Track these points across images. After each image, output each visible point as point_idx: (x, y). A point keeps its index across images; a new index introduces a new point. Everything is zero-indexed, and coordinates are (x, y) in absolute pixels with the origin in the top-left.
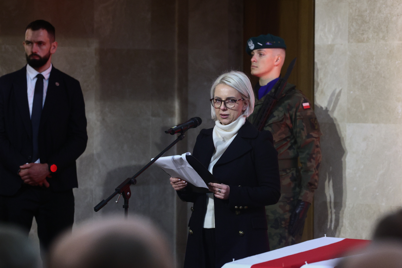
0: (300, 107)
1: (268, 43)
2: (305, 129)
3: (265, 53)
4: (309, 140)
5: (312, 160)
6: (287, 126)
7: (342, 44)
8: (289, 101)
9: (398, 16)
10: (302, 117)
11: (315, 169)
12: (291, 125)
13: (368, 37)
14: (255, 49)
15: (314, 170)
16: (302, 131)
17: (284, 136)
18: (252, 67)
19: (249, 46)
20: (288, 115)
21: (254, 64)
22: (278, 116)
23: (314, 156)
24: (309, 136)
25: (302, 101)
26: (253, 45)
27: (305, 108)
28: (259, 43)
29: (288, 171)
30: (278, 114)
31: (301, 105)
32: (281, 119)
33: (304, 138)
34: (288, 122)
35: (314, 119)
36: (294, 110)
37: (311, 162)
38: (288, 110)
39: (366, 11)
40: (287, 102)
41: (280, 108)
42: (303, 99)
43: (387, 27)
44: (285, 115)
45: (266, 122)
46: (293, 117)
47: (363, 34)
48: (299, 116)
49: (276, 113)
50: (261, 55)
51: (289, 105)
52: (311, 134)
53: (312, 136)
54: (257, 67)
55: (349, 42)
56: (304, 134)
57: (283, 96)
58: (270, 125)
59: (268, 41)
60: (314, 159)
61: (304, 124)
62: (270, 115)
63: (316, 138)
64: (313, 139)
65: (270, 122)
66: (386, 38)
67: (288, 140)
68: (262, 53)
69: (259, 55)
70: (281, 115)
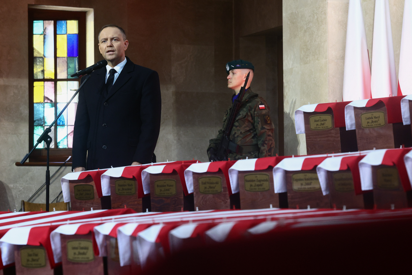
0: (257, 108)
1: (238, 65)
2: (260, 123)
3: (236, 72)
4: (263, 131)
5: (265, 145)
6: (249, 121)
7: (297, 67)
8: (250, 104)
9: (324, 42)
10: (258, 115)
11: (267, 151)
12: (252, 121)
13: (309, 60)
14: (230, 70)
15: (266, 153)
16: (258, 125)
17: (248, 129)
18: (228, 83)
19: (226, 69)
20: (249, 114)
21: (229, 81)
22: (243, 114)
23: (266, 142)
24: (263, 128)
25: (258, 104)
26: (229, 67)
27: (260, 108)
28: (232, 66)
29: (252, 153)
30: (243, 113)
31: (258, 106)
32: (244, 116)
33: (260, 129)
34: (250, 119)
35: (267, 116)
36: (253, 110)
37: (264, 146)
38: (250, 110)
39: (308, 42)
40: (248, 105)
41: (245, 109)
42: (260, 103)
43: (319, 51)
44: (247, 113)
45: (235, 119)
46: (253, 115)
47: (307, 58)
48: (256, 114)
49: (241, 113)
50: (233, 73)
51: (250, 106)
52: (264, 126)
53: (264, 128)
54: (231, 82)
55: (300, 65)
56: (259, 127)
57: (247, 100)
58: (237, 121)
59: (238, 64)
60: (266, 144)
61: (259, 120)
62: (237, 114)
63: (268, 129)
64: (265, 130)
65: (237, 119)
66: (319, 59)
67: (252, 131)
68: (234, 73)
69: (232, 74)
70: (245, 114)
